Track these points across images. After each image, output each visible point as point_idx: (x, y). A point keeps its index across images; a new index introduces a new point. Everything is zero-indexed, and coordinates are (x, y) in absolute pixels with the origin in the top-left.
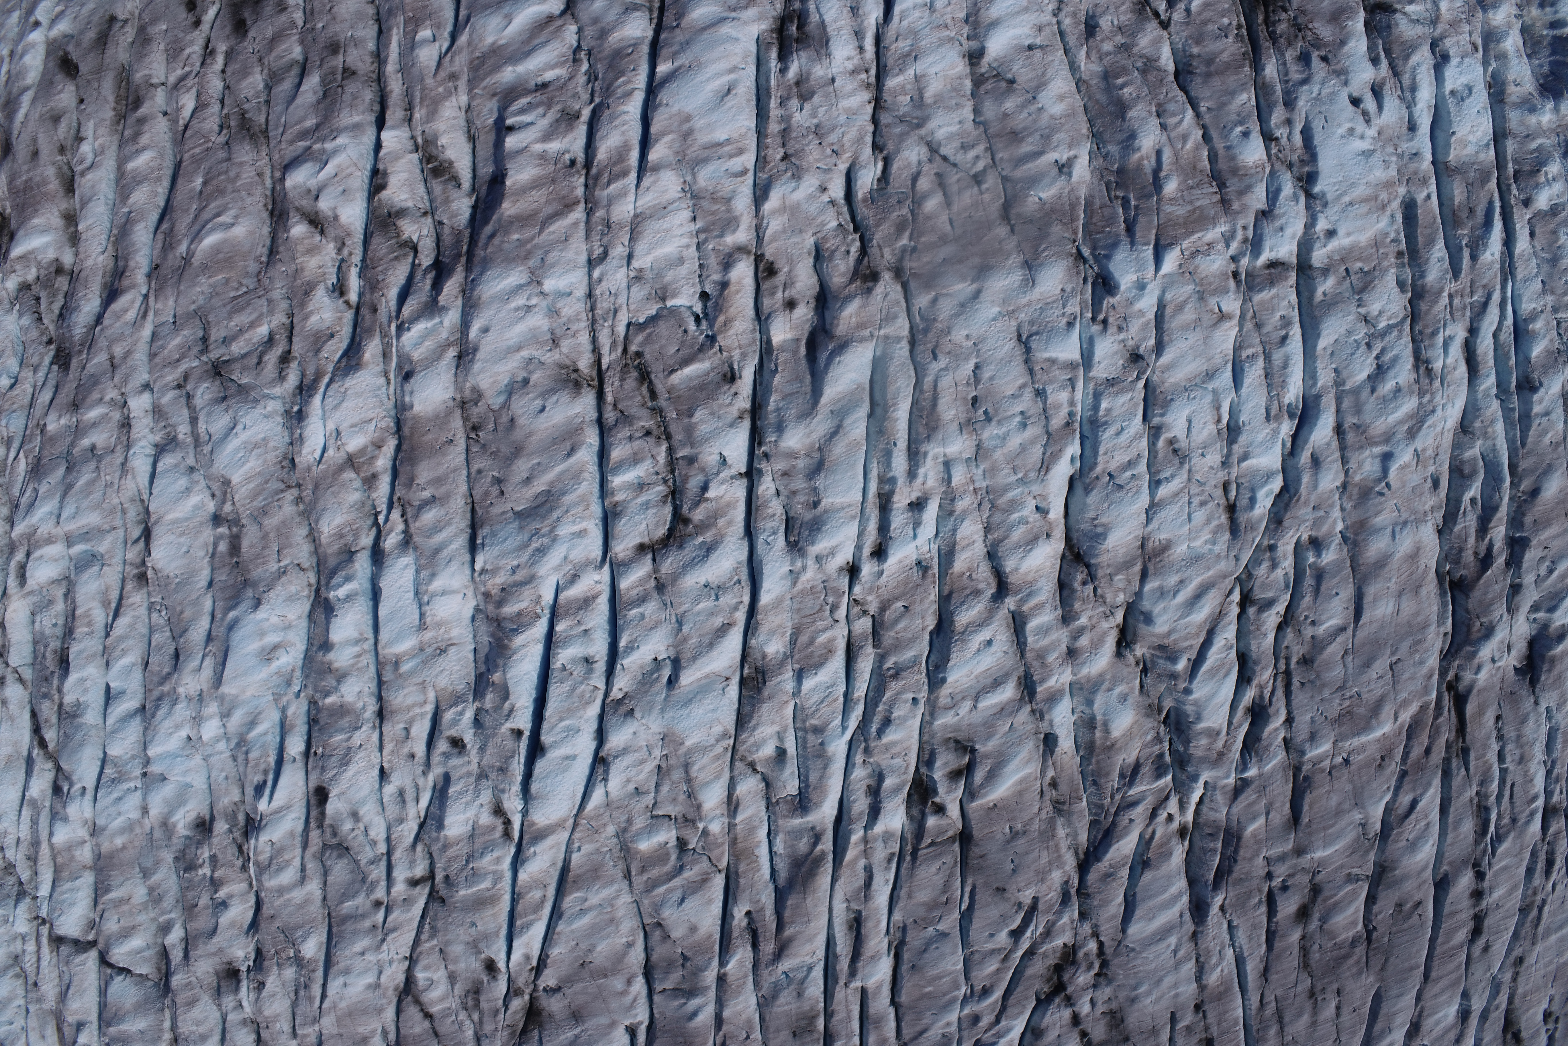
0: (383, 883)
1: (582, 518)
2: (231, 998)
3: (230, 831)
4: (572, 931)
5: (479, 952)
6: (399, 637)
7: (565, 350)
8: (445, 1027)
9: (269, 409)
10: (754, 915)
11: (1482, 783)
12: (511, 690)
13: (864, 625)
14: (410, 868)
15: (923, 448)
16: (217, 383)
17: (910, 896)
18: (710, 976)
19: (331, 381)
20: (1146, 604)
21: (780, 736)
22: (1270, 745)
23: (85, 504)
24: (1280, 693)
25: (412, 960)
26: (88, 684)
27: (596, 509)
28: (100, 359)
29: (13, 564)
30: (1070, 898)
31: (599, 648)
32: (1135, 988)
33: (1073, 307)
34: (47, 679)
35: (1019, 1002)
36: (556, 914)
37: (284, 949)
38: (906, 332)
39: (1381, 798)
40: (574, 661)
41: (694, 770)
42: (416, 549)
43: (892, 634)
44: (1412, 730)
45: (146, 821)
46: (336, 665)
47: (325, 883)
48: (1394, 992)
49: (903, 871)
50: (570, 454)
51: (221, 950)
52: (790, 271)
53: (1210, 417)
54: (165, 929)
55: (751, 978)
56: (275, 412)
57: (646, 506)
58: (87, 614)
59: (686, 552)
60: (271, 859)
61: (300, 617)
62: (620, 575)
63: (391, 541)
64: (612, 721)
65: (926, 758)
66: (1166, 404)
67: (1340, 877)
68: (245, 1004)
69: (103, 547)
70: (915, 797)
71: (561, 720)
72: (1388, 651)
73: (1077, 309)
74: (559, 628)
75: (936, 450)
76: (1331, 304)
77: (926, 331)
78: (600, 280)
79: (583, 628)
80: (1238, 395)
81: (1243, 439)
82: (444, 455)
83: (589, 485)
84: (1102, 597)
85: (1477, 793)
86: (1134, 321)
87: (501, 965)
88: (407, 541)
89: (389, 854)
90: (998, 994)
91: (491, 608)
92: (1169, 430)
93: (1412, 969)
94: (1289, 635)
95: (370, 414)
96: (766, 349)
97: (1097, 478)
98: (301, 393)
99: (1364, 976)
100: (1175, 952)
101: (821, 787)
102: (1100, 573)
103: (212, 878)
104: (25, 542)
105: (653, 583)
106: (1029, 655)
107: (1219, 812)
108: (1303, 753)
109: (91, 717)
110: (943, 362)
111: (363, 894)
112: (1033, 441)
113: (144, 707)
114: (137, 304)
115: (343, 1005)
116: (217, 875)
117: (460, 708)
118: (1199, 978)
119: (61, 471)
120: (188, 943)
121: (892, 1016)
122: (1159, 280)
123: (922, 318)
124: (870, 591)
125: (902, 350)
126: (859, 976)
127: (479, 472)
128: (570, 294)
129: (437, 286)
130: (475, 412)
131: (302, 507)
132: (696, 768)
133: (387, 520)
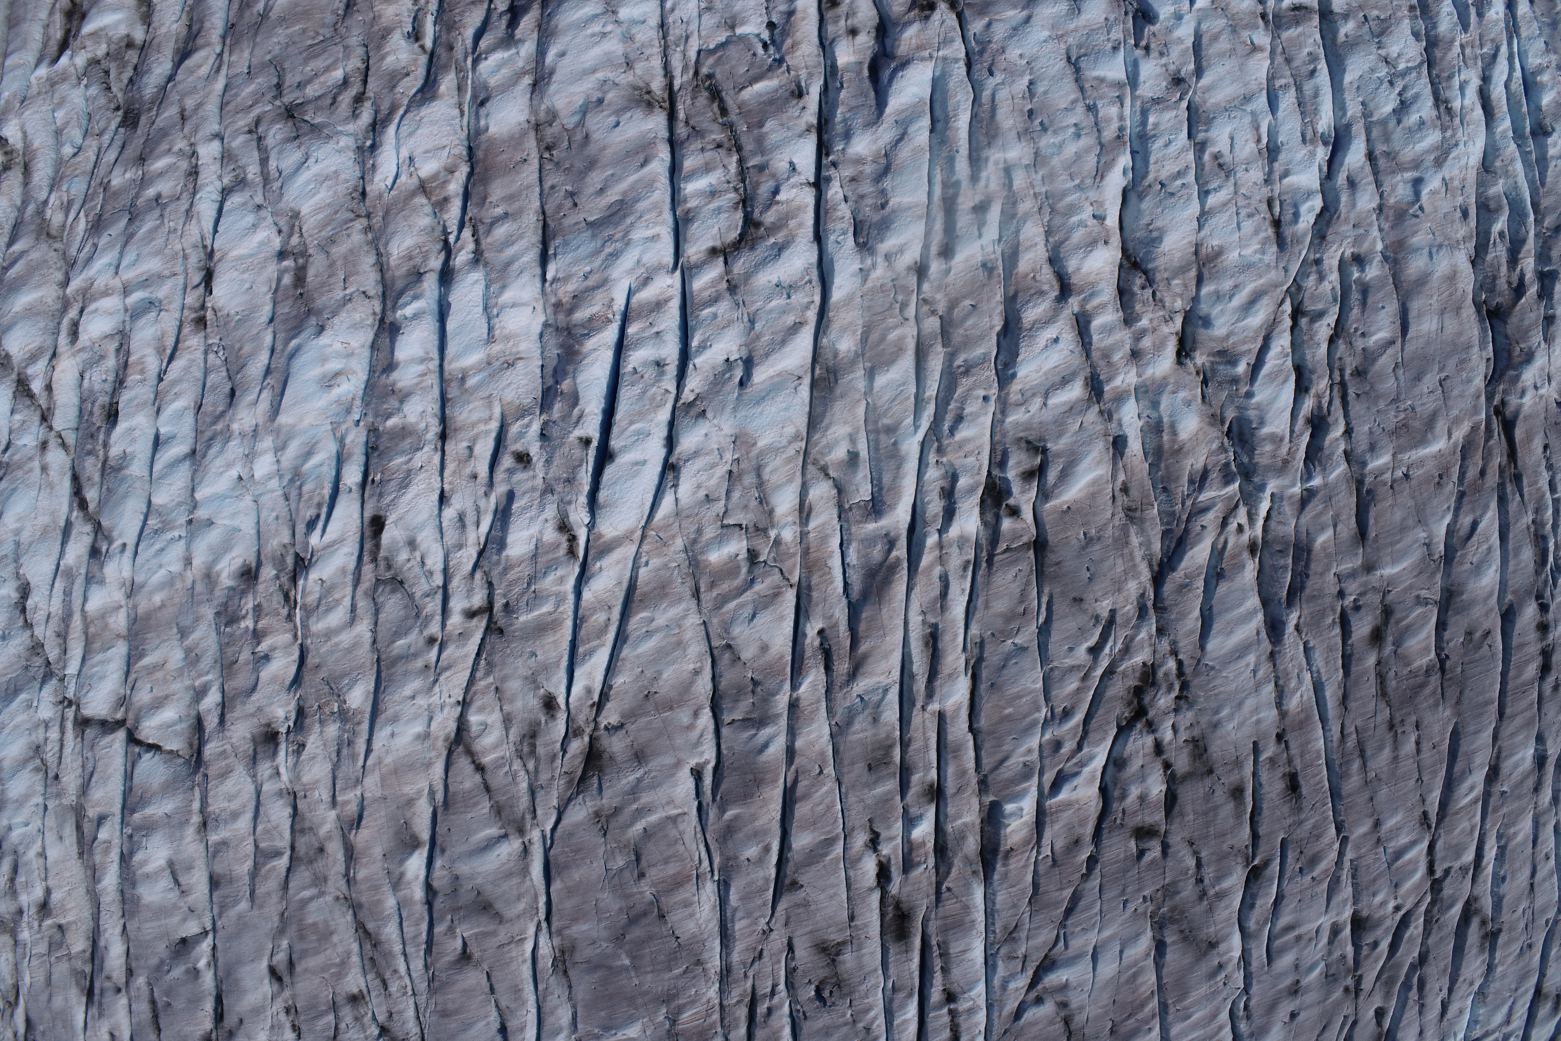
0: (438, 618)
1: (656, 224)
2: (268, 764)
3: (277, 577)
4: (638, 657)
5: (538, 688)
6: (467, 350)
7: (639, 72)
8: (498, 780)
9: (342, 144)
10: (828, 632)
11: (1537, 511)
12: (581, 395)
13: (932, 324)
14: (468, 597)
15: (985, 154)
16: (290, 124)
17: (987, 607)
18: (782, 700)
19: (406, 112)
20: (1204, 308)
21: (853, 439)
22: (1332, 454)
23: (146, 250)
24: (1337, 402)
25: (464, 704)
26: (137, 433)
27: (668, 216)
28: (171, 112)
29: (66, 322)
30: (1147, 612)
31: (670, 351)
32: (1217, 712)
33: (1117, 34)
34: (92, 436)
35: (1100, 727)
36: (621, 638)
37: (328, 703)
38: (962, 55)
39: (1443, 517)
40: (645, 364)
41: (766, 473)
42: (486, 265)
43: (961, 331)
44: (1466, 450)
45: (189, 574)
46: (400, 385)
47: (376, 624)
48: (1471, 728)
49: (979, 579)
50: (642, 166)
51: (260, 709)
52: (852, 3)
53: (1250, 136)
54: (200, 694)
55: (824, 704)
56: (348, 147)
57: (719, 211)
58: (141, 361)
59: (758, 252)
60: (320, 600)
61: (363, 346)
62: (691, 277)
63: (462, 258)
64: (683, 422)
65: (999, 460)
66: (1209, 122)
67: (1410, 599)
68: (282, 770)
69: (162, 292)
70: (989, 501)
71: (631, 423)
72: (1436, 368)
73: (1121, 36)
74: (631, 330)
75: (997, 156)
76: (1353, 44)
77: (982, 52)
78: (673, 10)
79: (655, 330)
80: (1275, 119)
81: (1282, 157)
82: (518, 173)
83: (661, 193)
84: (1161, 301)
85: (1533, 521)
86: (1174, 47)
87: (561, 700)
88: (478, 258)
89: (445, 587)
90: (1079, 717)
91: (561, 317)
92: (1213, 145)
93: (1487, 703)
94: (1342, 347)
95: (444, 141)
96: (831, 71)
97: (1150, 186)
98: (374, 130)
99: (1441, 708)
100: (1255, 672)
101: (896, 490)
102: (1158, 277)
103: (255, 630)
104: (80, 298)
105: (724, 285)
106: (1095, 355)
107: (1287, 527)
108: (1364, 464)
109: (137, 469)
110: (999, 78)
111: (417, 630)
112: (1088, 150)
113: (194, 452)
114: (211, 61)
115: (389, 760)
116: (261, 625)
117: (526, 420)
118: (1279, 704)
119: (123, 223)
120: (224, 707)
121: (971, 743)
122: (1194, 13)
123: (977, 42)
124: (939, 289)
125: (960, 70)
126: (936, 697)
127: (553, 187)
128: (644, 22)
129: (513, 24)
130: (549, 133)
131: (370, 236)
132: (768, 469)
133: (458, 238)
